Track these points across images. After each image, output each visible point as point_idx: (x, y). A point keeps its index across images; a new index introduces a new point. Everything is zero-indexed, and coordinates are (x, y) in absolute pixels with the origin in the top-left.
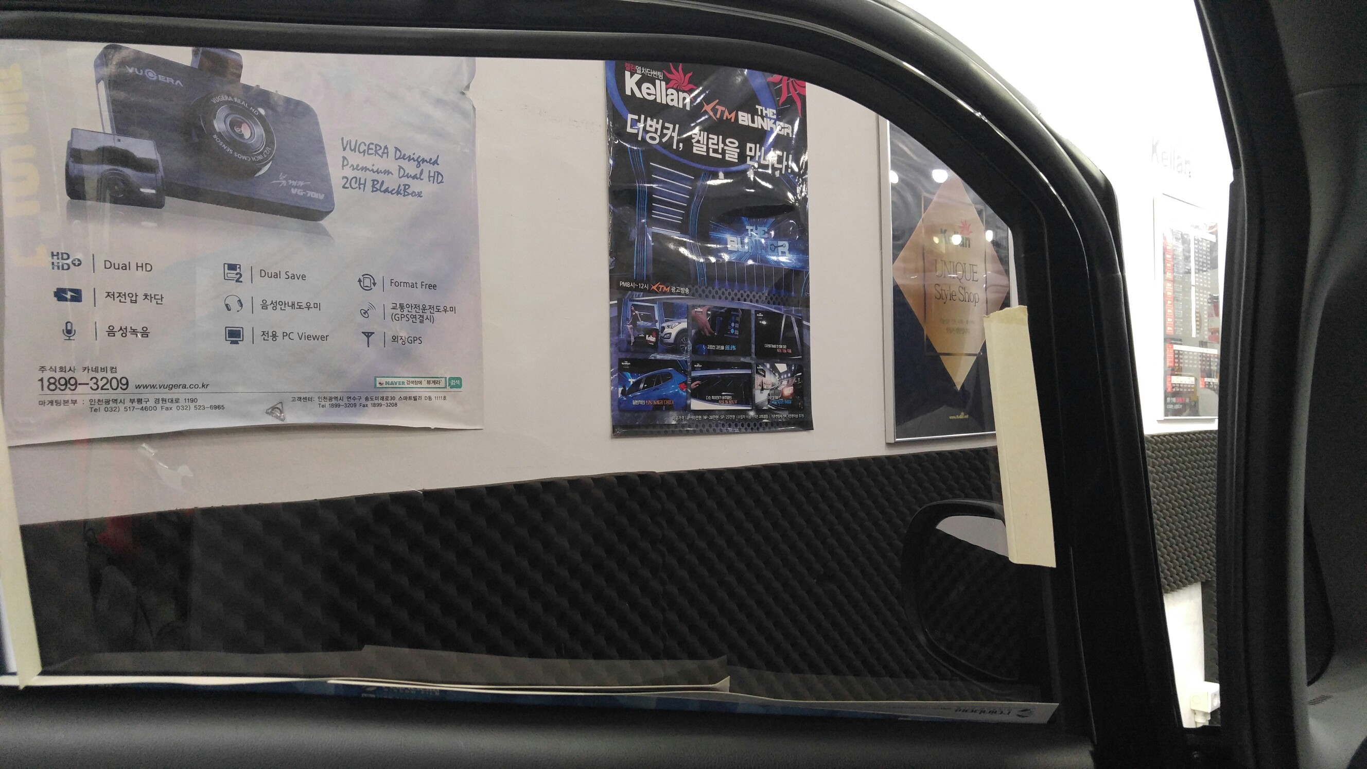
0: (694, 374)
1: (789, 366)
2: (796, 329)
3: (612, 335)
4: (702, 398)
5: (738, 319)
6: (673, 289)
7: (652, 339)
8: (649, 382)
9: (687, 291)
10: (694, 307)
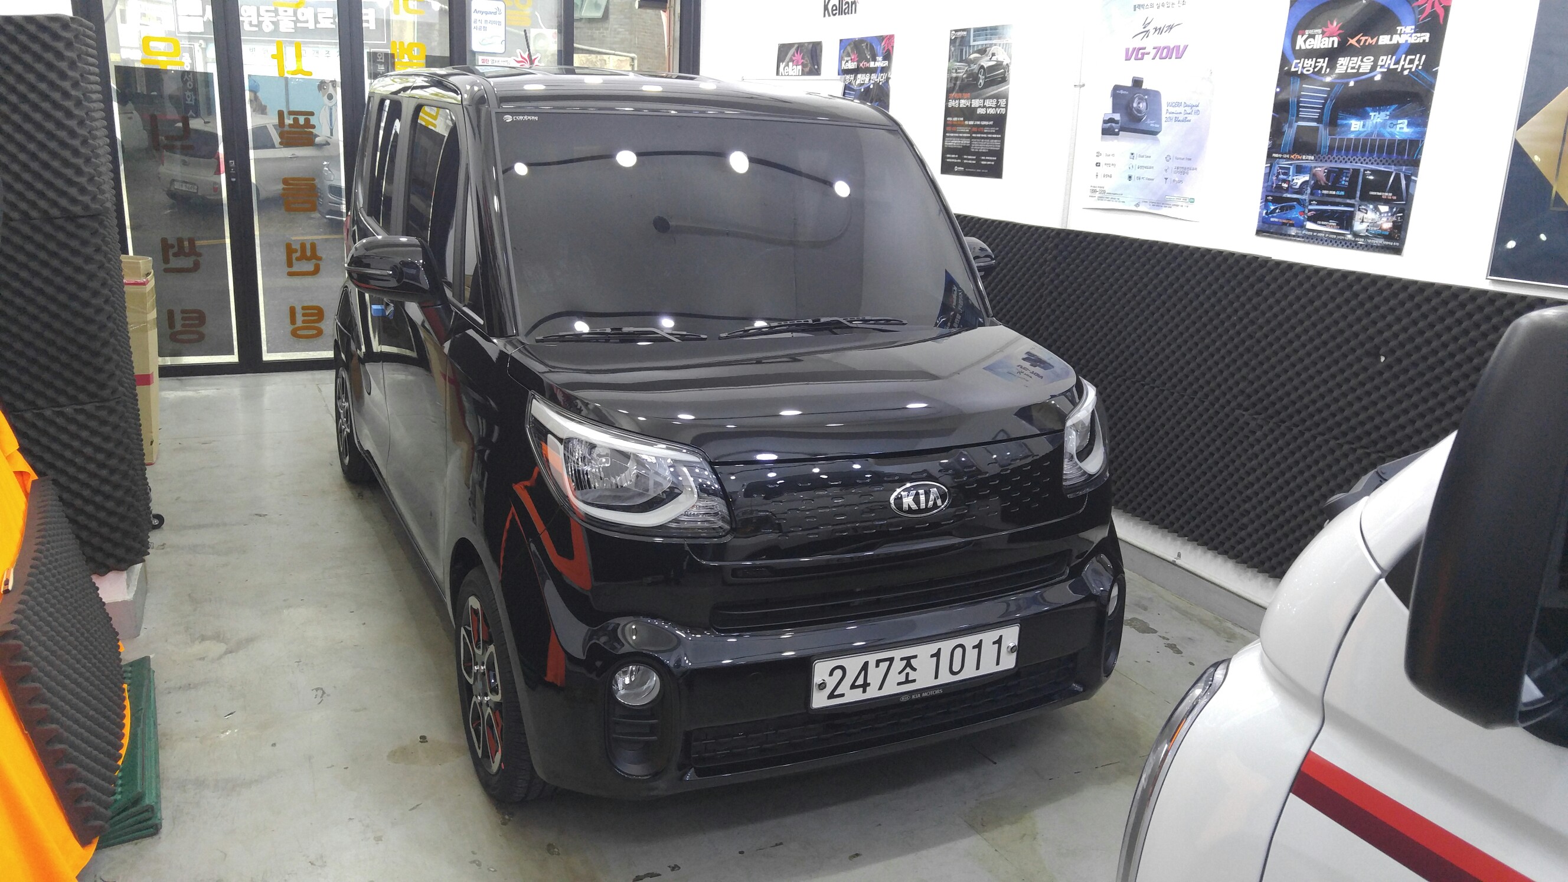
0: (1310, 207)
1: (1391, 209)
2: (1403, 182)
3: (1264, 183)
4: (1315, 222)
5: (1349, 175)
6: (1304, 157)
7: (1285, 185)
8: (1282, 209)
9: (1313, 158)
10: (1315, 167)
